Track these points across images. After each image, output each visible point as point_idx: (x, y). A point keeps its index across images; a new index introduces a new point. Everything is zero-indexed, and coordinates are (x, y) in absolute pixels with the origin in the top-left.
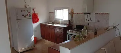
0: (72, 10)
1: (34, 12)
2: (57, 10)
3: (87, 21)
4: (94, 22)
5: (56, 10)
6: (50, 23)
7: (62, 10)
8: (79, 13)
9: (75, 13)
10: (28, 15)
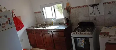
0: (68, 4)
1: (14, 16)
2: (46, 8)
3: (93, 15)
4: (103, 15)
5: (44, 8)
6: (38, 25)
7: (52, 7)
8: (80, 7)
9: (73, 8)
10: (7, 22)
